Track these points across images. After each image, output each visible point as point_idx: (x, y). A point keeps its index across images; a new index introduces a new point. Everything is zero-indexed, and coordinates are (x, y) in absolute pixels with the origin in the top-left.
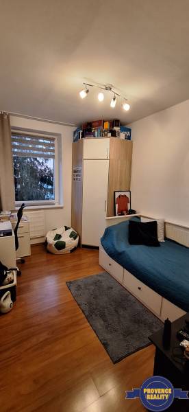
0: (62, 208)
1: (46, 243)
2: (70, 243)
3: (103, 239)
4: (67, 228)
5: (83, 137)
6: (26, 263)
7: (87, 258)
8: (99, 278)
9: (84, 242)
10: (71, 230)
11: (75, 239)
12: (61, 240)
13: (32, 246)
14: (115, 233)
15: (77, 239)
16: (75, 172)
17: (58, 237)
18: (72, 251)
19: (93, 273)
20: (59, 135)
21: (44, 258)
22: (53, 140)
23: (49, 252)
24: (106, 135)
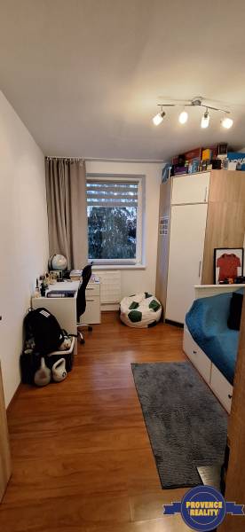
0: (143, 269)
1: (119, 312)
2: (149, 315)
3: (189, 315)
4: (147, 296)
5: (173, 174)
6: (93, 331)
7: (170, 338)
8: (177, 368)
9: (168, 316)
10: (151, 299)
11: (155, 310)
12: (138, 310)
13: (103, 313)
14: (206, 308)
15: (160, 311)
16: (162, 222)
17: (135, 305)
18: (151, 326)
19: (171, 359)
20: (143, 177)
21: (116, 329)
22: (136, 183)
23: (122, 323)
24: (205, 169)
